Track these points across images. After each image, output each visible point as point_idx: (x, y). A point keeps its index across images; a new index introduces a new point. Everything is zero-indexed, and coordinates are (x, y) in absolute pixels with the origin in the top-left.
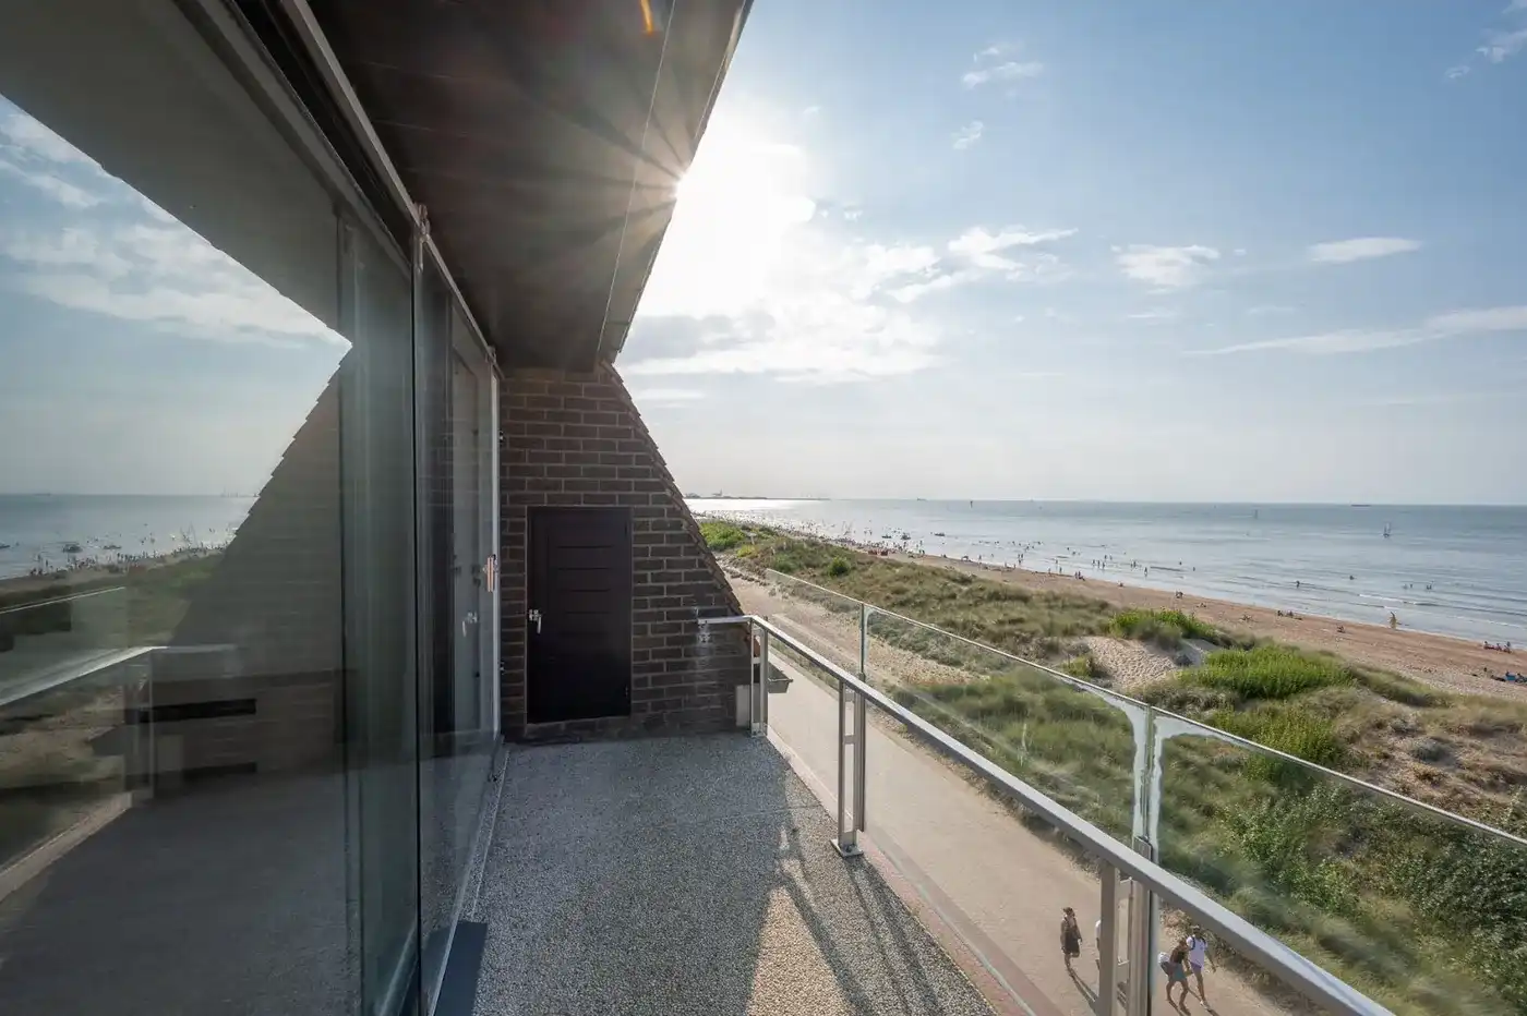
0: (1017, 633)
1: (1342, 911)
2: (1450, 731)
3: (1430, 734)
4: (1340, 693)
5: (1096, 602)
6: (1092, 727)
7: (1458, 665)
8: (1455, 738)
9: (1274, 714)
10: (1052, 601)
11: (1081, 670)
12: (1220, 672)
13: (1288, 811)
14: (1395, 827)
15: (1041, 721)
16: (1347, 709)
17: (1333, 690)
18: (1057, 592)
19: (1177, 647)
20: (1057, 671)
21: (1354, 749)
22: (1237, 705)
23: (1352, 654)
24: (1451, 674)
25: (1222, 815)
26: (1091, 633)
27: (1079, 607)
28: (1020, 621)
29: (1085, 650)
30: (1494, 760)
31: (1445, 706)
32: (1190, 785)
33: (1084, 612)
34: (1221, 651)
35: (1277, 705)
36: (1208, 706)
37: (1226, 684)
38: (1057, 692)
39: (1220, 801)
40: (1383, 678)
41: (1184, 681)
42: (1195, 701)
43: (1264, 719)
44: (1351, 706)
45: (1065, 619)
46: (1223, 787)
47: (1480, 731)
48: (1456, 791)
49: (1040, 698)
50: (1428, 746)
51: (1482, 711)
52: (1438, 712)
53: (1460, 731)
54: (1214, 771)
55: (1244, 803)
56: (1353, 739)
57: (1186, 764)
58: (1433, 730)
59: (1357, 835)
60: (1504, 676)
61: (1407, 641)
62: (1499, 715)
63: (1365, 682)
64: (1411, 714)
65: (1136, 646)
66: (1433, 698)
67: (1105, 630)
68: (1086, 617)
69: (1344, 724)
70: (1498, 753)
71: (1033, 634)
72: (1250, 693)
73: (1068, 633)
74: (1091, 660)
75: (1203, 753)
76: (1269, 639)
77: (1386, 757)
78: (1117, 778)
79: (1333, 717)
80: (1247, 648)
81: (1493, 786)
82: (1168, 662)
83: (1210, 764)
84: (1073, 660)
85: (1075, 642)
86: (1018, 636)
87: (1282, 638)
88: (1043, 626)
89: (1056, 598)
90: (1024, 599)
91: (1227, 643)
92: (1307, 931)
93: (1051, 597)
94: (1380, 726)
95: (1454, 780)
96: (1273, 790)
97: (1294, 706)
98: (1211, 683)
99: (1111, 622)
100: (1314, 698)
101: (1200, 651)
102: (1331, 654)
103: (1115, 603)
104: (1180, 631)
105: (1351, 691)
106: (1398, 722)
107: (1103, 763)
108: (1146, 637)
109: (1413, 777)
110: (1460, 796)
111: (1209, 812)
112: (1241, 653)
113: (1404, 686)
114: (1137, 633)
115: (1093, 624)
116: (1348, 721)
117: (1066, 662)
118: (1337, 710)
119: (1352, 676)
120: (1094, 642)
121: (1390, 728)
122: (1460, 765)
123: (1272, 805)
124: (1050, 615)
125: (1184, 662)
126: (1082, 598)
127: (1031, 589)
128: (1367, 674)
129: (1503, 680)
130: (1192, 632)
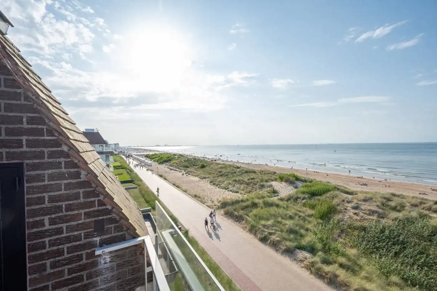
0: (253, 182)
1: (344, 255)
4: (333, 193)
5: (273, 172)
6: (275, 208)
7: (353, 182)
8: (360, 203)
9: (319, 200)
10: (261, 172)
11: (271, 192)
12: (305, 189)
13: (326, 227)
14: (350, 228)
15: (262, 208)
16: (336, 197)
17: (332, 192)
18: (263, 170)
19: (294, 183)
20: (264, 192)
21: (338, 208)
22: (310, 198)
23: (334, 182)
24: (353, 185)
25: (311, 231)
26: (272, 181)
27: (269, 174)
28: (254, 179)
29: (271, 186)
30: (369, 208)
31: (357, 194)
32: (301, 222)
33: (270, 175)
34: (305, 184)
35: (319, 197)
36: (303, 199)
37: (307, 193)
38: (265, 199)
39: (309, 226)
40: (342, 188)
41: (297, 193)
42: (300, 198)
43: (317, 202)
44: (336, 196)
45: (266, 178)
46: (310, 222)
47: (365, 200)
48: (362, 217)
49: (261, 201)
50: (355, 205)
51: (365, 195)
52: (355, 196)
53: (360, 201)
54: (307, 218)
55: (315, 226)
56: (338, 205)
57: (300, 217)
58: (355, 201)
59: (342, 231)
60: (362, 184)
61: (342, 177)
62: (369, 196)
63: (338, 189)
64: (350, 197)
65: (284, 184)
66: (353, 192)
67: (276, 180)
68: (271, 176)
69: (335, 201)
70: (369, 206)
71: (258, 182)
72: (313, 194)
73: (267, 181)
74: (273, 189)
75: (304, 213)
76: (315, 179)
77: (346, 209)
78: (284, 223)
79: (333, 200)
80: (311, 182)
81: (369, 215)
82: (292, 188)
83: (306, 216)
84: (269, 189)
85: (268, 184)
86: (253, 183)
87: (318, 179)
88: (260, 180)
89: (262, 172)
90: (254, 172)
91: (306, 181)
93: (261, 171)
94: (343, 201)
95: (361, 214)
96: (321, 221)
97: (323, 198)
98: (303, 193)
99: (277, 177)
100: (328, 195)
101: (300, 184)
102: (329, 182)
103: (278, 172)
104: (294, 179)
105: (337, 192)
106: (347, 199)
107: (280, 219)
108: (286, 181)
109: (352, 214)
110: (363, 218)
111: (307, 230)
112: (309, 184)
113: (347, 190)
114: (284, 180)
115: (272, 178)
116: (337, 200)
117: (266, 190)
118: (334, 198)
119: (336, 188)
120: (274, 183)
121: (346, 201)
122: (362, 210)
123: (322, 226)
124: (261, 176)
125: (296, 187)
126: (269, 171)
127: (256, 169)
128: (338, 187)
129: (362, 185)
130: (297, 179)
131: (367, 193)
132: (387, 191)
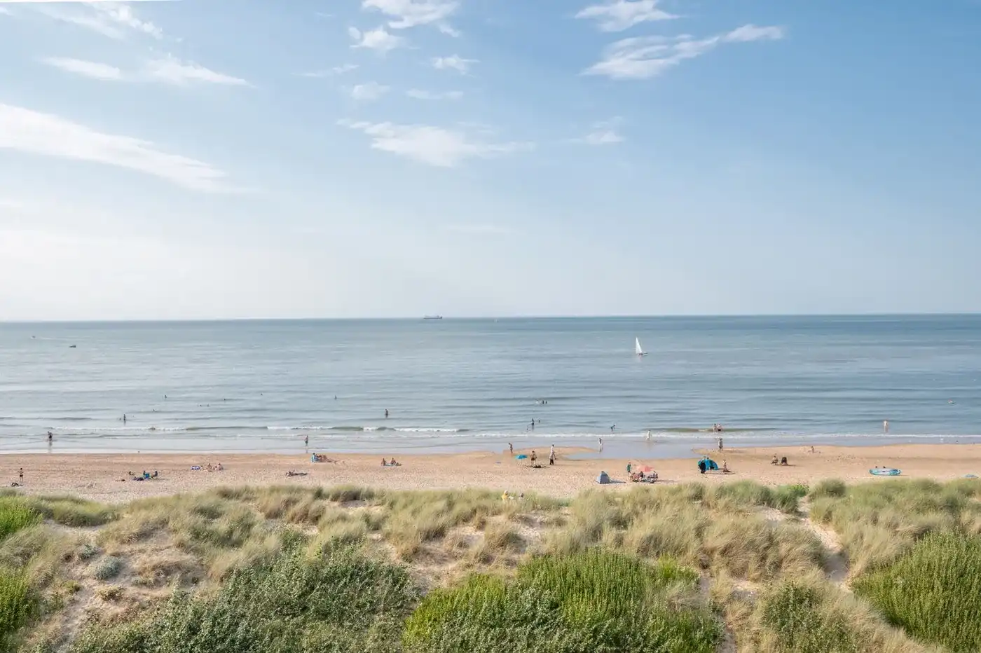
2: (123, 542)
3: (109, 552)
4: (28, 535)
7: (111, 473)
8: (126, 549)
16: (38, 550)
17: (21, 533)
21: (48, 594)
23: (33, 491)
24: (110, 483)
30: (156, 559)
31: (116, 518)
40: (66, 506)
44: (40, 547)
47: (143, 535)
48: (134, 600)
50: (109, 565)
52: (112, 526)
53: (129, 542)
56: (47, 582)
58: (111, 547)
60: (141, 475)
62: (154, 516)
63: (50, 515)
64: (91, 534)
66: (105, 514)
69: (38, 567)
70: (156, 550)
77: (77, 589)
79: (25, 564)
81: (157, 583)
94: (68, 558)
95: (131, 591)
105: (42, 529)
106: (83, 549)
109: (99, 599)
110: (137, 603)
113: (81, 509)
116: (41, 563)
118: (29, 556)
119: (42, 512)
121: (77, 557)
122: (133, 573)
128: (51, 505)
129: (141, 479)
131: (150, 505)
132: (202, 487)
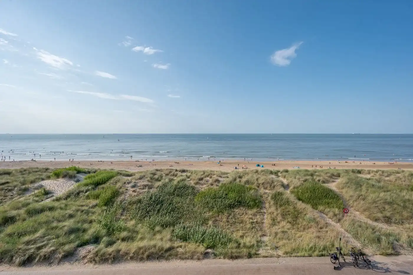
0: (6, 188)
1: (125, 229)
2: (136, 180)
3: (133, 182)
4: (117, 178)
5: (43, 169)
6: (48, 213)
7: (132, 165)
8: (137, 181)
9: (103, 188)
10: (22, 172)
11: (40, 194)
12: (89, 181)
13: (110, 211)
14: (130, 204)
15: (24, 220)
17: (115, 178)
18: (25, 168)
19: (75, 177)
20: (28, 197)
21: (121, 190)
22: (94, 189)
23: (117, 169)
24: (133, 168)
25: (95, 221)
26: (43, 179)
27: (36, 172)
28: (8, 183)
29: (41, 186)
30: (143, 183)
31: (135, 175)
32: (85, 217)
33: (40, 173)
34: (88, 175)
35: (103, 186)
36: (86, 192)
37: (91, 184)
38: (31, 206)
39: (93, 217)
40: (124, 172)
41: (78, 186)
42: (82, 191)
43: (101, 190)
44: (119, 181)
45: (31, 177)
46: (93, 213)
47: (140, 178)
48: (138, 192)
49: (22, 211)
50: (133, 185)
51: (140, 174)
52: (134, 177)
53: (137, 180)
54: (91, 209)
55: (99, 215)
56: (121, 188)
57: (82, 211)
58: (133, 181)
59: (124, 210)
61: (125, 163)
62: (142, 174)
63: (121, 174)
64: (130, 178)
65: (61, 180)
66: (132, 174)
67: (49, 178)
68: (40, 175)
69: (119, 185)
70: (143, 182)
71: (15, 187)
72: (97, 184)
73: (32, 182)
74: (44, 190)
75: (87, 206)
76: (99, 169)
77: (127, 190)
78: (61, 226)
79: (116, 184)
80: (95, 172)
81: (143, 189)
82: (73, 182)
83: (89, 208)
84: (36, 191)
85: (36, 185)
86: (6, 190)
87: (102, 168)
88: (20, 182)
89: (25, 170)
90: (8, 173)
91: (89, 172)
92: (118, 239)
93: (22, 170)
94: (125, 183)
95: (138, 190)
96: (106, 208)
97: (108, 184)
98: (87, 185)
99: (51, 174)
100: (112, 181)
101: (82, 177)
102: (113, 169)
103: (51, 168)
104: (75, 172)
105: (119, 177)
106: (128, 181)
107: (55, 224)
108: (64, 176)
109: (131, 192)
111: (91, 222)
112: (93, 174)
113: (127, 173)
114: (62, 176)
115: (43, 177)
116: (119, 184)
117: (33, 193)
118: (117, 182)
119: (119, 173)
120: (43, 183)
121: (127, 183)
122: (138, 186)
123: (106, 211)
124: (23, 177)
125: (78, 181)
126: (37, 168)
127: (12, 169)
128: (121, 172)
129: (139, 167)
130: (79, 172)
131: (141, 172)
132: (152, 169)
